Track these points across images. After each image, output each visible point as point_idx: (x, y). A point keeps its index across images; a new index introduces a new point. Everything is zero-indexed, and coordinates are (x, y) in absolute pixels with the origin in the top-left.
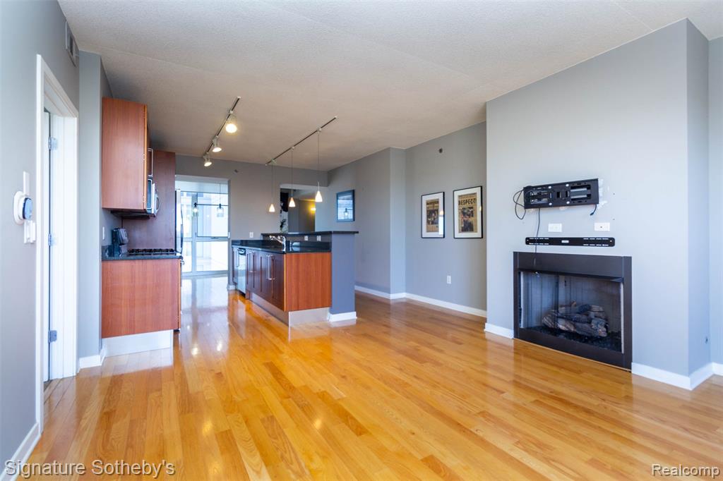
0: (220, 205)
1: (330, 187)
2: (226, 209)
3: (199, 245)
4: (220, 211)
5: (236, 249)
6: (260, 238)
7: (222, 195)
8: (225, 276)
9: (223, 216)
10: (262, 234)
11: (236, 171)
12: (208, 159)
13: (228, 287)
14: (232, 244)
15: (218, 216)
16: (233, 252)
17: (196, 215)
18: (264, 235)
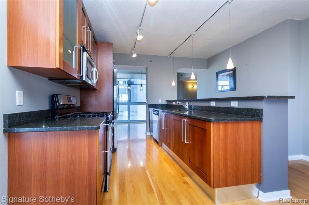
0: (141, 85)
1: (209, 69)
2: (145, 87)
3: (131, 106)
4: (141, 88)
5: (151, 110)
6: (165, 103)
7: (142, 80)
8: (145, 123)
9: (143, 90)
10: (166, 101)
11: (151, 61)
12: (134, 53)
13: (146, 133)
14: (149, 107)
15: (140, 91)
16: (149, 112)
17: (129, 90)
18: (167, 101)
